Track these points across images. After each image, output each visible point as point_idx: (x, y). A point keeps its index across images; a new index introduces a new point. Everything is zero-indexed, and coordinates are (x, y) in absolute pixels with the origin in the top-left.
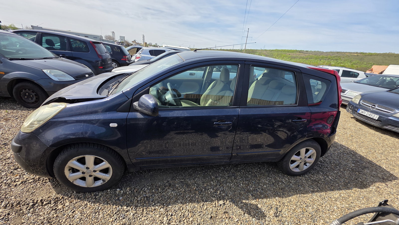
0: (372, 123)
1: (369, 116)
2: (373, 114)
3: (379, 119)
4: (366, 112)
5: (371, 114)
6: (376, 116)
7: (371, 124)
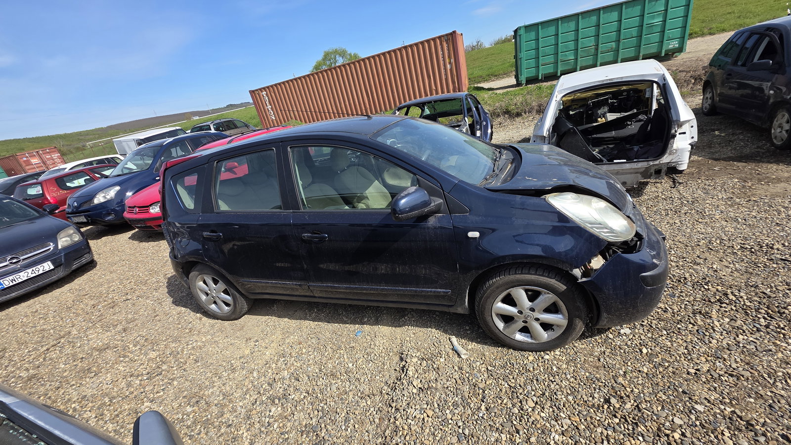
0: (54, 278)
1: (34, 275)
2: (39, 267)
3: (57, 264)
4: (21, 274)
5: (34, 269)
6: (45, 265)
7: (53, 280)
